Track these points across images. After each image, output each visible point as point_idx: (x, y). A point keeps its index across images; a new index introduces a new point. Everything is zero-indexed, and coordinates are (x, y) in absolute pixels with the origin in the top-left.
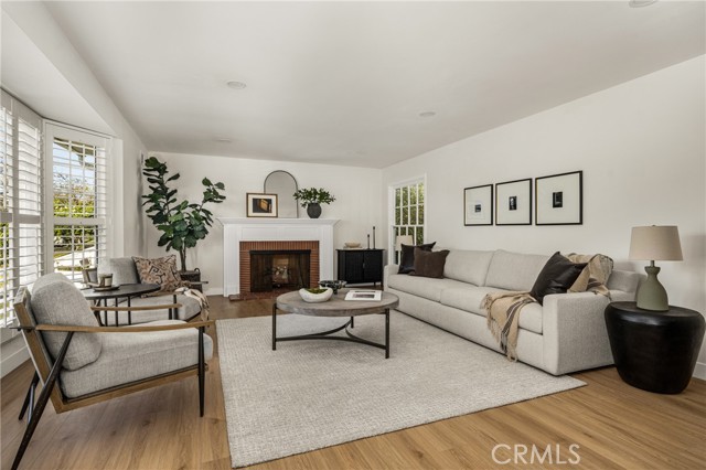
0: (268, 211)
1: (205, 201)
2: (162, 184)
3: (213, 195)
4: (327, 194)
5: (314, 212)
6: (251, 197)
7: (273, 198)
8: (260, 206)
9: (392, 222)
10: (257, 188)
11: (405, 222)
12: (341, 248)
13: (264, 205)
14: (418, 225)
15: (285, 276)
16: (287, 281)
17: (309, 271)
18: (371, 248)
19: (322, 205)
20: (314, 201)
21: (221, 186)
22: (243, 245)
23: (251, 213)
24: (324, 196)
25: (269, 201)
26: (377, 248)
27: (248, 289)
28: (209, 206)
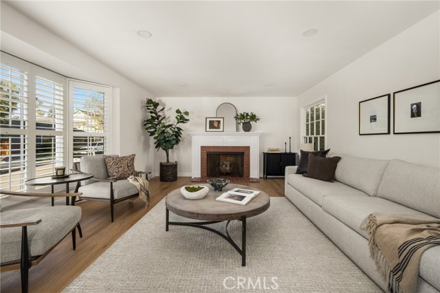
0: (218, 128)
1: (178, 123)
2: (156, 114)
3: (182, 119)
4: (255, 116)
5: (247, 128)
6: (208, 120)
7: (221, 120)
8: (214, 125)
9: (303, 134)
10: (212, 114)
11: (312, 134)
12: (266, 151)
13: (216, 125)
14: (321, 135)
15: (228, 168)
16: (229, 171)
17: (243, 165)
18: (288, 151)
19: (251, 122)
20: (246, 121)
21: (187, 113)
22: (203, 148)
23: (208, 129)
24: (253, 118)
25: (219, 122)
26: (292, 151)
27: (205, 174)
28: (180, 125)
